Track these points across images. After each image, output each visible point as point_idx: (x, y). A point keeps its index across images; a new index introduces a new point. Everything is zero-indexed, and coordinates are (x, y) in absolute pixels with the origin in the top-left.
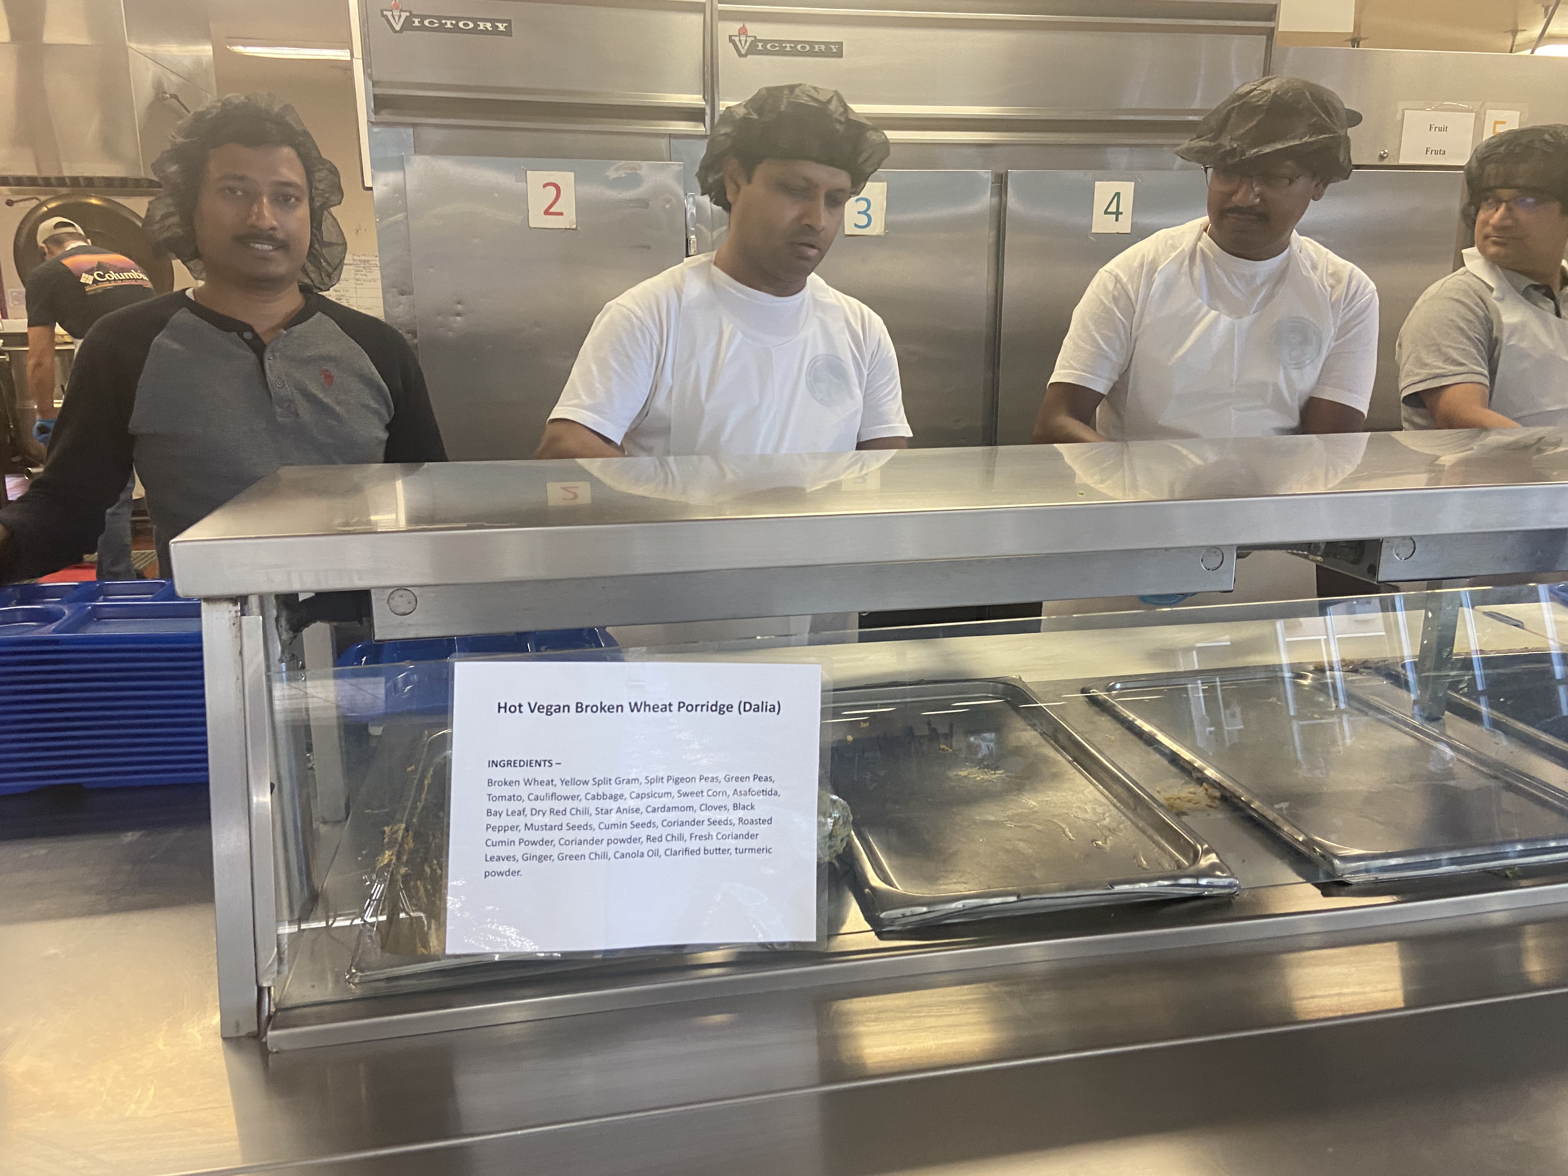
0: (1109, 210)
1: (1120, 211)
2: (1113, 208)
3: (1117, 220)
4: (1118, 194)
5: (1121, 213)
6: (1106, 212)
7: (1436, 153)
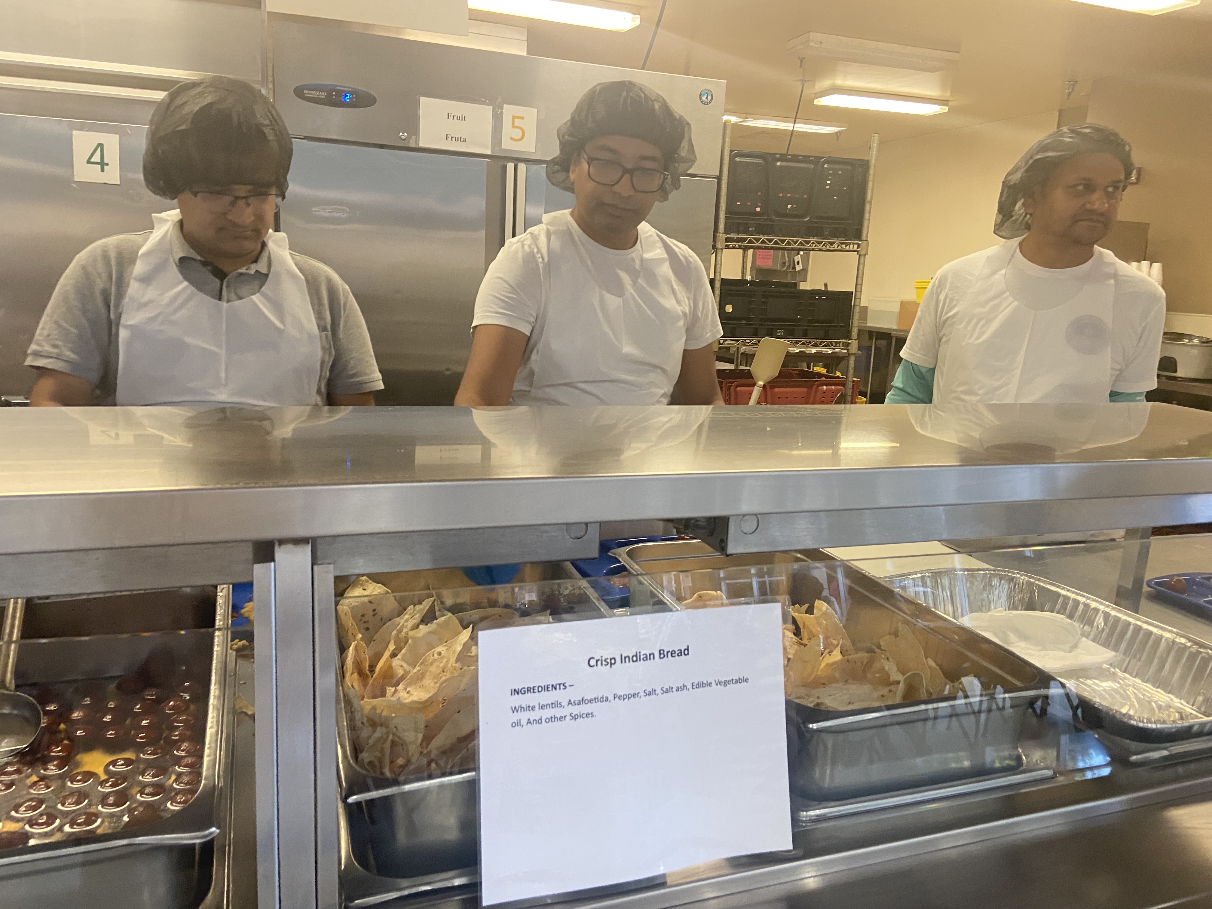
0: (92, 160)
1: (106, 161)
2: (97, 158)
3: (103, 170)
4: (101, 145)
5: (107, 164)
6: (89, 162)
7: (457, 140)
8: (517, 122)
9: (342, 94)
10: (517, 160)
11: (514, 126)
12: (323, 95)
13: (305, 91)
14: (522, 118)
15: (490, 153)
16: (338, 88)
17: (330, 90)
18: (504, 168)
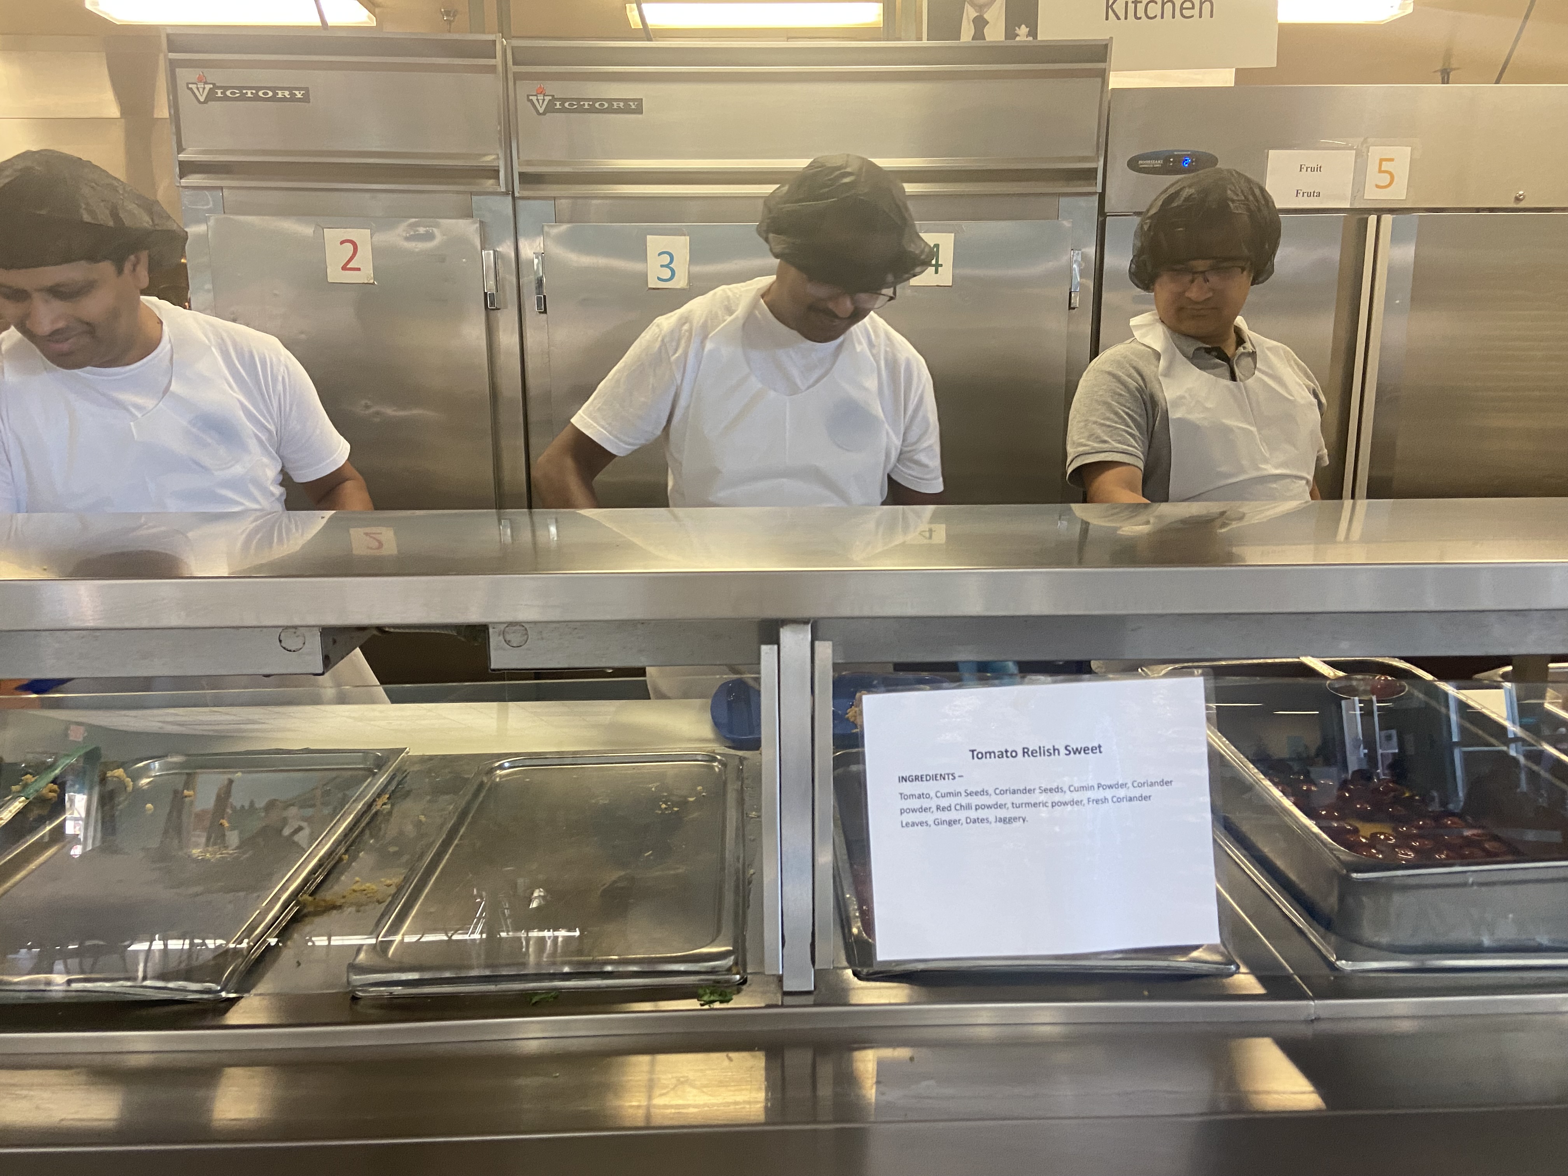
3: (936, 272)
5: (941, 265)
7: (1309, 195)
8: (1386, 166)
9: (1180, 159)
10: (1380, 212)
11: (1380, 171)
12: (1158, 163)
13: (1140, 162)
14: (1392, 160)
15: (1348, 206)
16: (1176, 153)
17: (1166, 157)
18: (1365, 222)
